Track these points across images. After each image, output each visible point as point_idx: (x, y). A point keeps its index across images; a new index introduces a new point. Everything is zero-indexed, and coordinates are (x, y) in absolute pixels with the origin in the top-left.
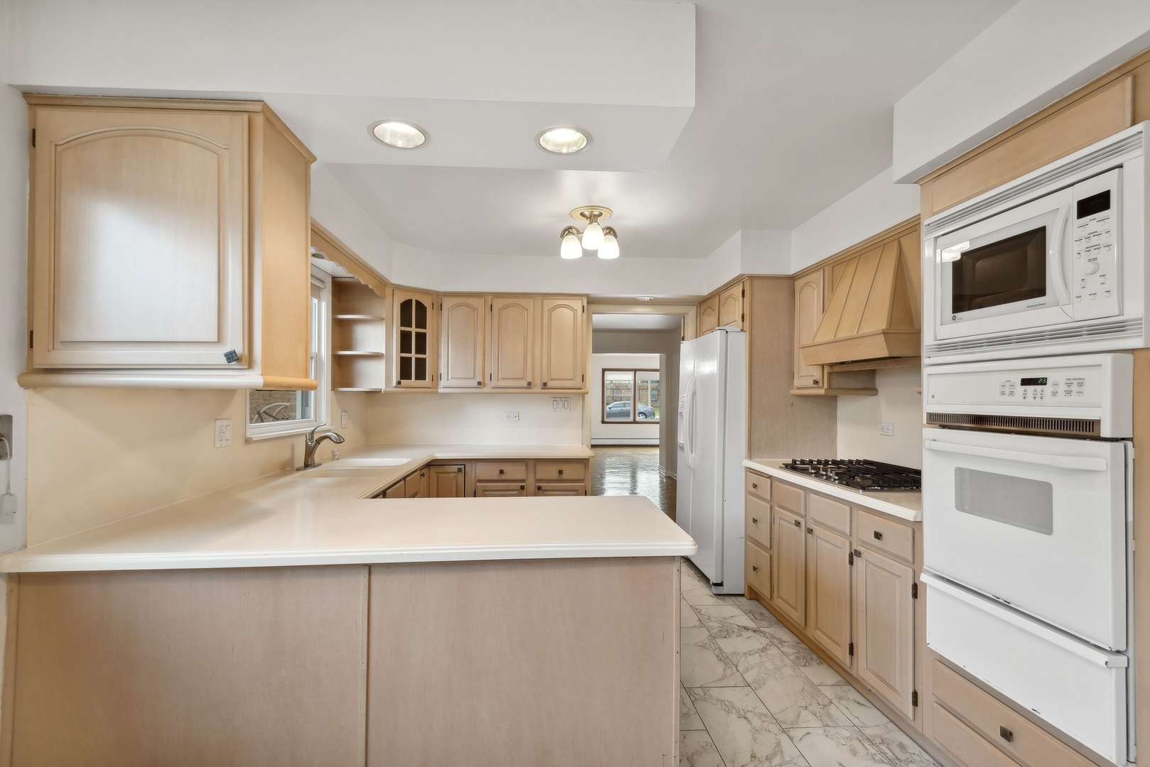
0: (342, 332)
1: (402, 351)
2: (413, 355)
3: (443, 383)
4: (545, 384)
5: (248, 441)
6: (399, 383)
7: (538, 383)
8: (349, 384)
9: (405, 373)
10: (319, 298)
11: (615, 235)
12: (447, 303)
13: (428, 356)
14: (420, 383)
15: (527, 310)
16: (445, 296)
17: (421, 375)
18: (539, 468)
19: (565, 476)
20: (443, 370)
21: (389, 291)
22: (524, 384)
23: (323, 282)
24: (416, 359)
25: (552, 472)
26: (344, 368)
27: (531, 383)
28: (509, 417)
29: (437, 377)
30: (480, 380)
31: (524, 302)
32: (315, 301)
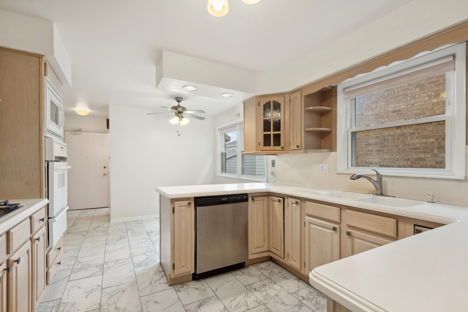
5: (337, 173)
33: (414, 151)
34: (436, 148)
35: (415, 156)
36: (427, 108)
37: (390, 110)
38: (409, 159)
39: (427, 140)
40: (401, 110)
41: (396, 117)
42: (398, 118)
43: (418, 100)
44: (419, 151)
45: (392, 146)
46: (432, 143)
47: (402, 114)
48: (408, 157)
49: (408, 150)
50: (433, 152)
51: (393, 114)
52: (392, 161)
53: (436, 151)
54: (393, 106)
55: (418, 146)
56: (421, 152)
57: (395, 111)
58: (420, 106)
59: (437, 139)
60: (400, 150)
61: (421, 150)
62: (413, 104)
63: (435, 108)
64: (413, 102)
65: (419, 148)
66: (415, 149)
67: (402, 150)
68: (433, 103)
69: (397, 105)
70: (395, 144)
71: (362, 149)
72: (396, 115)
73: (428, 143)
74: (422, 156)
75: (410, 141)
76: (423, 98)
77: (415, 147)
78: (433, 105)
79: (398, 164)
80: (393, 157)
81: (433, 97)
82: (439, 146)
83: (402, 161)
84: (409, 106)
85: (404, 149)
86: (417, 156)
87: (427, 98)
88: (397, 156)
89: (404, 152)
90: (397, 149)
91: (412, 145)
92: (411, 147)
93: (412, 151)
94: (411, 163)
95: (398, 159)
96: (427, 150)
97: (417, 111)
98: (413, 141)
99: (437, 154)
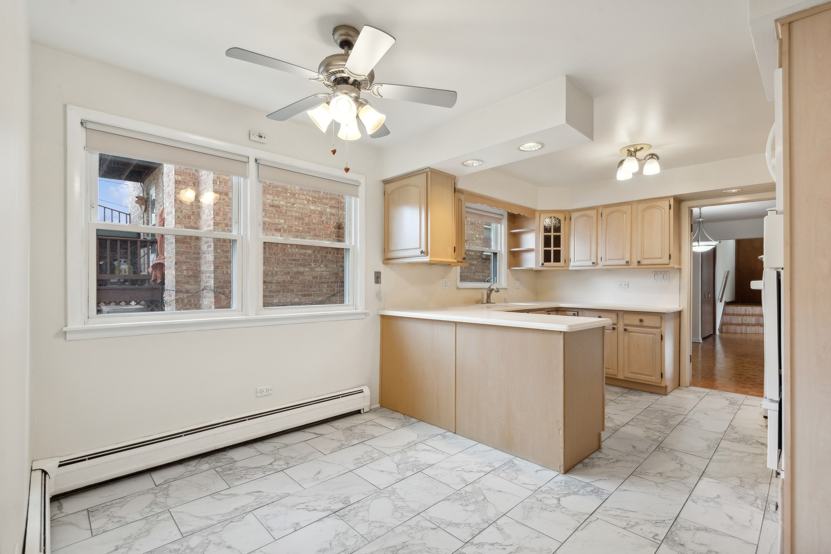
0: (514, 239)
1: (545, 246)
2: (552, 249)
3: (572, 264)
4: (639, 262)
5: (458, 288)
6: (543, 264)
7: (635, 261)
8: (518, 265)
9: (547, 258)
10: (501, 224)
11: (658, 158)
12: (574, 216)
13: (562, 248)
14: (557, 264)
15: (626, 213)
16: (573, 212)
17: (557, 259)
18: (626, 316)
19: (646, 323)
20: (572, 257)
21: (537, 214)
22: (624, 262)
23: (503, 215)
24: (554, 250)
25: (635, 320)
26: (515, 257)
27: (628, 262)
28: (621, 285)
29: (567, 261)
30: (594, 261)
31: (624, 208)
32: (499, 225)
33: (294, 262)
34: (313, 261)
35: (295, 270)
36: (306, 214)
37: (267, 201)
38: (288, 273)
39: (306, 251)
40: (281, 206)
41: (274, 214)
42: (277, 216)
43: (298, 201)
44: (298, 263)
45: (269, 254)
46: (310, 255)
47: (281, 212)
48: (289, 270)
49: (288, 261)
50: (310, 265)
51: (271, 209)
52: (270, 275)
53: (313, 265)
54: (271, 197)
55: (298, 257)
56: (301, 265)
57: (273, 206)
58: (300, 208)
59: (314, 252)
60: (279, 260)
61: (300, 262)
62: (293, 204)
63: (313, 216)
64: (292, 200)
65: (298, 260)
66: (294, 260)
67: (281, 260)
68: (311, 209)
69: (276, 198)
70: (274, 251)
71: (226, 252)
72: (274, 212)
73: (307, 255)
74: (301, 269)
75: (290, 250)
76: (302, 200)
77: (294, 258)
78: (311, 212)
79: (276, 279)
80: (272, 269)
81: (310, 203)
82: (316, 259)
83: (281, 275)
84: (289, 205)
85: (284, 260)
86: (297, 269)
87: (306, 202)
88: (275, 268)
89: (283, 263)
90: (275, 258)
91: (292, 255)
92: (290, 258)
93: (292, 262)
94: (291, 277)
95: (277, 272)
96: (305, 263)
97: (297, 215)
98: (293, 251)
99: (314, 268)
